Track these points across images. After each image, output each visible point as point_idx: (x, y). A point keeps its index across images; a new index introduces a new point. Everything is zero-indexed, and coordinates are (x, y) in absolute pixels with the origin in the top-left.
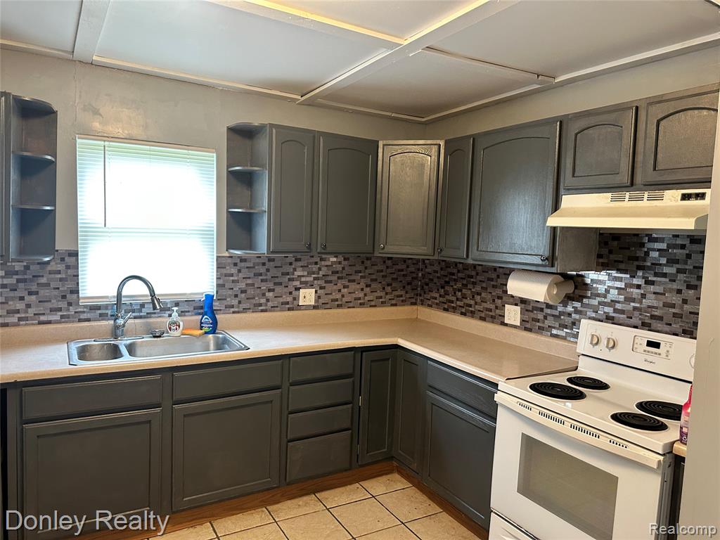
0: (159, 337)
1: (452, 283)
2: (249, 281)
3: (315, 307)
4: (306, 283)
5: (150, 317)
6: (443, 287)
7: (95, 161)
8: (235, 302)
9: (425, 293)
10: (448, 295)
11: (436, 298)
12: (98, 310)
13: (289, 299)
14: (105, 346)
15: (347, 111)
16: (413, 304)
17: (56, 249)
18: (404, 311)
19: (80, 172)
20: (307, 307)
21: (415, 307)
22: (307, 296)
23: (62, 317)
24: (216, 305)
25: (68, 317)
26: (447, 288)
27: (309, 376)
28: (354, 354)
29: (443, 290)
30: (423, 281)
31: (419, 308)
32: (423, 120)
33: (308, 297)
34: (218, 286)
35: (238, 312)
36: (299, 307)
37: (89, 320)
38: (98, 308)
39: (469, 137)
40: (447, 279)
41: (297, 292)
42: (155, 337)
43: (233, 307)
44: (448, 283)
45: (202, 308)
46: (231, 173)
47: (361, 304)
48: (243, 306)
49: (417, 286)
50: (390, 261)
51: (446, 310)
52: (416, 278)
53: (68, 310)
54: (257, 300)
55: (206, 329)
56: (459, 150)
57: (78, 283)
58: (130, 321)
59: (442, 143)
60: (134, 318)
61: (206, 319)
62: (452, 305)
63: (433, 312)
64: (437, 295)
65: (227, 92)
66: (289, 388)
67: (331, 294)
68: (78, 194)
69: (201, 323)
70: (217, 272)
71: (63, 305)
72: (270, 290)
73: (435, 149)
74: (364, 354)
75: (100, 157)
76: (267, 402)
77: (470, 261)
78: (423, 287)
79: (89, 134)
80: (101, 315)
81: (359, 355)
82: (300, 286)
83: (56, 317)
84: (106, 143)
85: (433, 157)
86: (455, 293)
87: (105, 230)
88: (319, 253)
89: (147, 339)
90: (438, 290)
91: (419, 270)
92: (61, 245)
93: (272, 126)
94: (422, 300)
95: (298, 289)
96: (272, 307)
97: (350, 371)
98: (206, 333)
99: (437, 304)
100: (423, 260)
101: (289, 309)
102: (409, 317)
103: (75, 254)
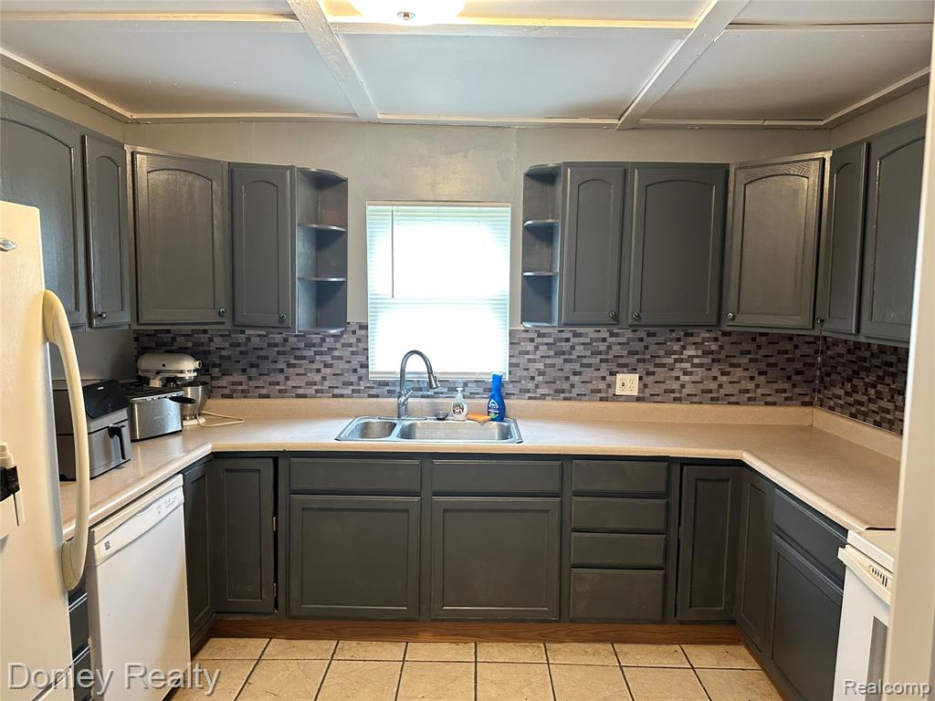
0: (443, 419)
1: (863, 374)
2: (548, 361)
3: (638, 399)
4: (626, 365)
5: (438, 397)
6: (850, 380)
7: (382, 228)
8: (531, 385)
9: (825, 387)
10: (858, 392)
11: (839, 397)
12: (385, 387)
13: (602, 386)
14: (387, 425)
15: (692, 128)
16: (804, 404)
17: (348, 321)
18: (790, 415)
19: (371, 236)
20: (628, 399)
21: (808, 410)
22: (628, 383)
23: (353, 391)
24: (509, 388)
25: (358, 391)
26: (855, 381)
27: (597, 487)
28: (669, 466)
29: (849, 385)
30: (823, 370)
31: (815, 410)
32: (821, 123)
33: (628, 385)
34: (511, 365)
35: (535, 398)
36: (616, 398)
37: (377, 396)
38: (387, 384)
39: (860, 142)
40: (856, 368)
41: (613, 378)
42: (438, 419)
43: (529, 392)
44: (856, 373)
45: (490, 390)
46: (527, 229)
47: (712, 399)
48: (540, 391)
49: (814, 377)
50: (764, 338)
51: (853, 416)
52: (812, 365)
53: (359, 385)
54: (559, 385)
55: (493, 416)
56: (849, 163)
57: (367, 357)
58: (410, 400)
59: (828, 155)
60: (422, 397)
61: (494, 404)
62: (863, 409)
63: (833, 417)
64: (841, 392)
65: (524, 130)
66: (571, 499)
67: (664, 382)
68: (368, 260)
69: (489, 408)
70: (510, 349)
71: (354, 378)
72: (575, 374)
73: (815, 167)
74: (685, 467)
75: (387, 224)
76: (543, 511)
77: (862, 339)
78: (823, 378)
79: (377, 199)
80: (389, 392)
81: (676, 469)
82: (617, 370)
83: (348, 391)
84: (395, 208)
85: (812, 179)
86: (866, 390)
87: (392, 301)
88: (631, 326)
89: (431, 421)
90: (843, 384)
91: (816, 352)
92: (352, 317)
93: (567, 164)
94: (820, 400)
95: (613, 374)
96: (578, 395)
97: (662, 489)
98: (493, 420)
99: (841, 406)
100: (825, 338)
101: (601, 399)
102: (796, 424)
103: (365, 327)
